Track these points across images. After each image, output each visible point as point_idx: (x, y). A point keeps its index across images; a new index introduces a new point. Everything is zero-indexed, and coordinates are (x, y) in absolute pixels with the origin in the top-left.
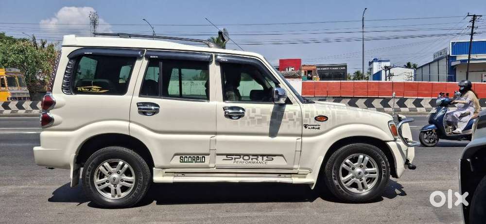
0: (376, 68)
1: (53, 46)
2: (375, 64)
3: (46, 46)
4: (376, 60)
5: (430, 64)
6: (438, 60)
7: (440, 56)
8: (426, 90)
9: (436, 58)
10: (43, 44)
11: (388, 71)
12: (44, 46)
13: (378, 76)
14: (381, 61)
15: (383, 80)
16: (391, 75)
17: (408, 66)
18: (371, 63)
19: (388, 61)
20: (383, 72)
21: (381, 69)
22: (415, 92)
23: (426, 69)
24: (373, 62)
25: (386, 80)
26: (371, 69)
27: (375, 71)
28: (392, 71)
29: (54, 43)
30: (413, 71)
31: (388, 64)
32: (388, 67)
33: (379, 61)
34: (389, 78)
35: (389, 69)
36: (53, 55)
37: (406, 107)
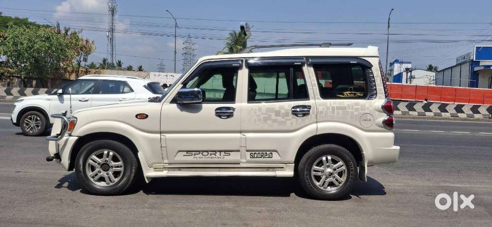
0: (397, 69)
1: (76, 33)
2: (396, 66)
3: (69, 33)
4: (397, 61)
5: (451, 68)
6: (461, 64)
7: (463, 60)
8: (449, 95)
9: (458, 62)
10: (67, 31)
11: (409, 74)
12: (67, 34)
13: (398, 78)
14: (402, 63)
15: (404, 83)
16: (412, 77)
17: (430, 68)
18: (392, 64)
19: (410, 63)
20: (404, 74)
21: (402, 71)
22: (439, 97)
23: (448, 73)
24: (393, 63)
25: (407, 82)
26: (392, 70)
27: (395, 73)
28: (414, 73)
29: (77, 31)
30: (434, 74)
31: (409, 66)
32: (409, 69)
33: (400, 63)
34: (411, 80)
35: (411, 72)
36: (78, 44)
37: (431, 111)
